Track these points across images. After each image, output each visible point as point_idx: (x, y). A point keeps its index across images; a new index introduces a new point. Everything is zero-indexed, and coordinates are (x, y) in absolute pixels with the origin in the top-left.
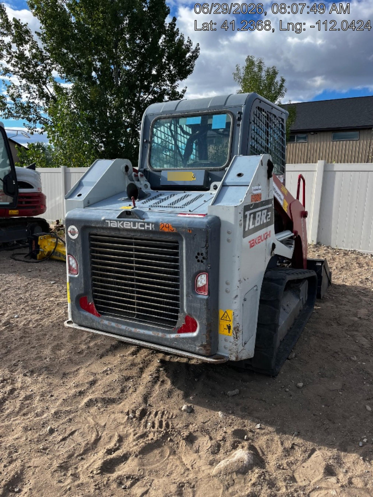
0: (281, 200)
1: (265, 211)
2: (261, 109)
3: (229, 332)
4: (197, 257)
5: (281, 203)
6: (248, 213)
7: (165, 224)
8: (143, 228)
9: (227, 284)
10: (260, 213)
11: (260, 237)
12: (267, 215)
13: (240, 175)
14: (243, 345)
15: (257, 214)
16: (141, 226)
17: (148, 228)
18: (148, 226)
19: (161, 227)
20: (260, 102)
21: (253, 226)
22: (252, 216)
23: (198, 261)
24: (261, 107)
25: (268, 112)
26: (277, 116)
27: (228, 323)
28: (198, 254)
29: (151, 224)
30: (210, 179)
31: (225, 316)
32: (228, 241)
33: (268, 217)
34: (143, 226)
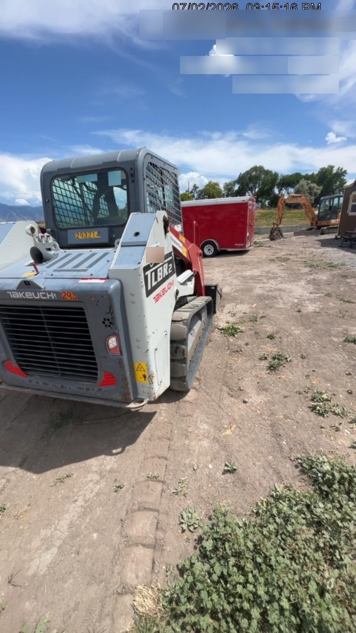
0: (180, 247)
1: (166, 265)
2: (153, 164)
3: (145, 380)
4: (104, 323)
5: (181, 250)
6: (148, 273)
7: (66, 292)
8: (45, 298)
9: (138, 341)
10: (161, 268)
11: (164, 289)
12: (169, 267)
13: (137, 234)
14: (159, 383)
15: (158, 270)
16: (43, 295)
17: (51, 297)
18: (50, 296)
19: (63, 295)
20: (152, 158)
21: (156, 282)
22: (153, 273)
23: (106, 326)
24: (153, 162)
25: (161, 167)
26: (170, 172)
27: (143, 373)
28: (105, 319)
29: (52, 293)
30: (114, 236)
31: (140, 367)
32: (133, 303)
33: (170, 269)
34: (46, 296)
